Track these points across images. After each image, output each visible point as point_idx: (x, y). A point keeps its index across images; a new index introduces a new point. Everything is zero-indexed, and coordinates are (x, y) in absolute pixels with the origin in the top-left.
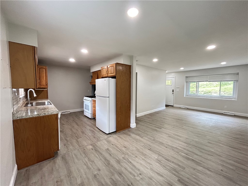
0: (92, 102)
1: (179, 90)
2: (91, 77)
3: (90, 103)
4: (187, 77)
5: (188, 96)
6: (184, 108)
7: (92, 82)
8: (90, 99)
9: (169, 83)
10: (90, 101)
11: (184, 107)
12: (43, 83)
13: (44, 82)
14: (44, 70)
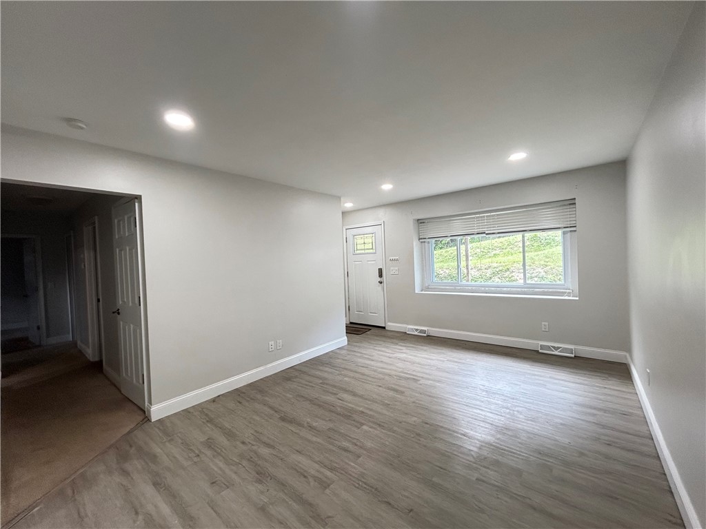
1: (397, 268)
4: (420, 222)
5: (428, 289)
6: (416, 333)
9: (367, 246)
11: (417, 330)
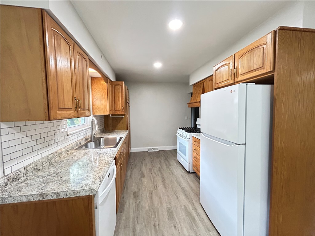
0: (192, 141)
2: (191, 95)
3: (188, 143)
7: (192, 102)
8: (188, 135)
10: (188, 140)
12: (118, 107)
13: (120, 106)
14: (120, 87)
